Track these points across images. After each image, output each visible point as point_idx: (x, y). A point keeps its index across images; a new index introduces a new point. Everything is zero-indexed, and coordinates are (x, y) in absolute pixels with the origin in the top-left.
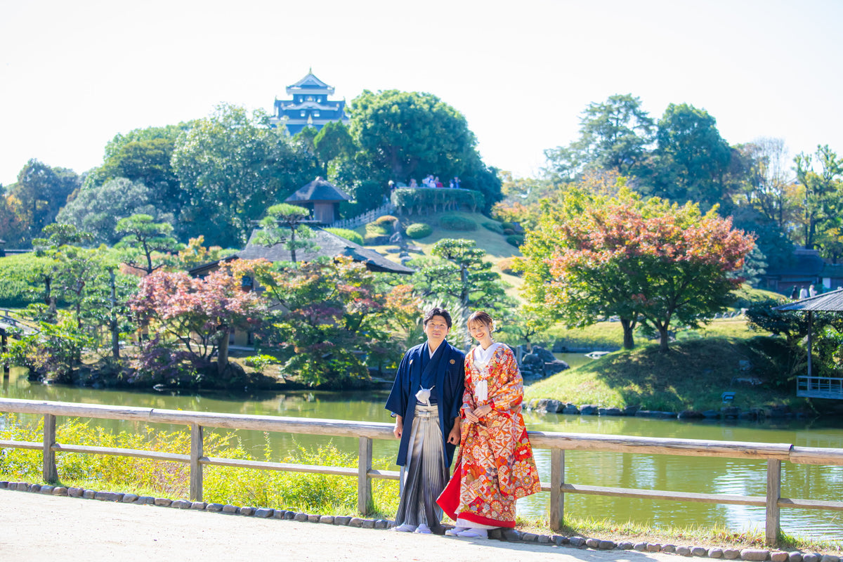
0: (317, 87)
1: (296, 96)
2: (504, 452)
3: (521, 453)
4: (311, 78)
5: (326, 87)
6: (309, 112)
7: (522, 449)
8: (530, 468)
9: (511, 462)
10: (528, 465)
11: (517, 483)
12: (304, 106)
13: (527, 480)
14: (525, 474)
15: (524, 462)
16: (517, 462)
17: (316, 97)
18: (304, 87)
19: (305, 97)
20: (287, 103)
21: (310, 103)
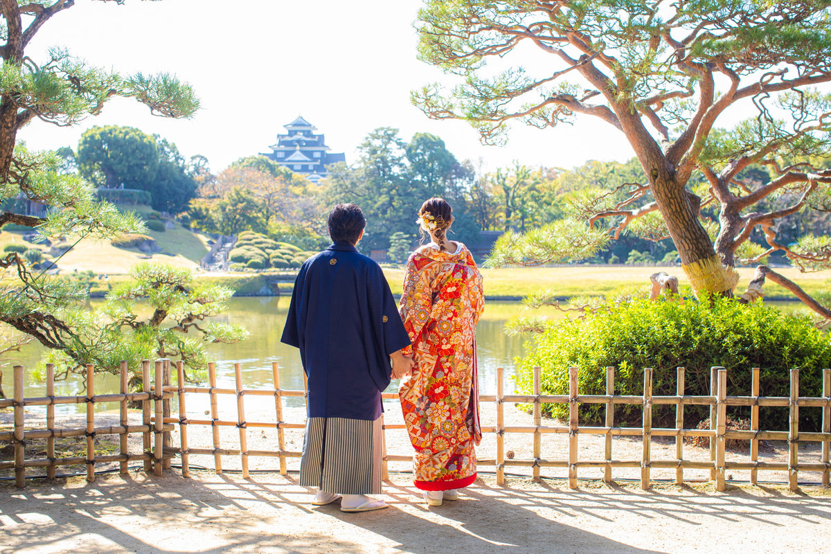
0: (304, 125)
1: (290, 132)
2: (410, 395)
3: (437, 391)
4: (300, 120)
5: (310, 125)
6: (299, 141)
7: (436, 386)
8: (449, 410)
9: (423, 406)
10: (447, 407)
11: (435, 431)
12: (295, 137)
13: (447, 427)
14: (444, 419)
15: (441, 403)
16: (433, 404)
17: (303, 131)
18: (295, 125)
19: (296, 132)
20: (283, 136)
21: (300, 136)
